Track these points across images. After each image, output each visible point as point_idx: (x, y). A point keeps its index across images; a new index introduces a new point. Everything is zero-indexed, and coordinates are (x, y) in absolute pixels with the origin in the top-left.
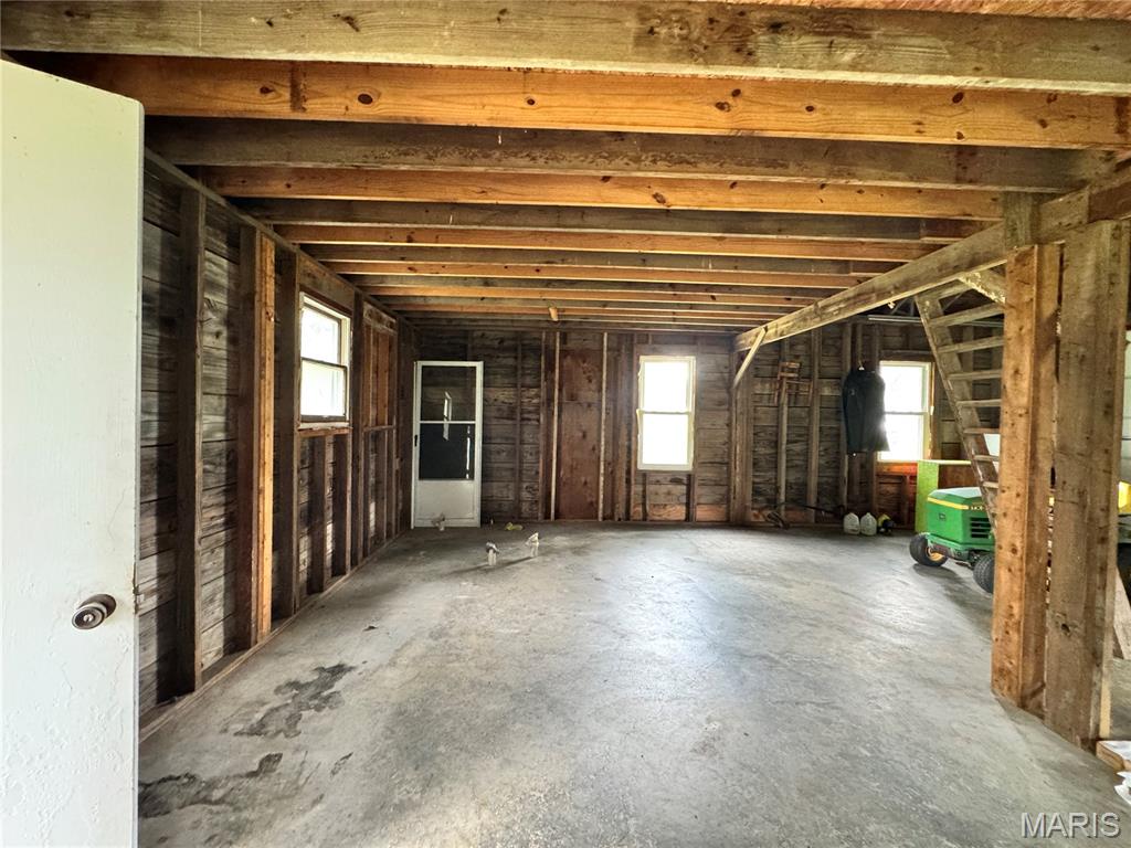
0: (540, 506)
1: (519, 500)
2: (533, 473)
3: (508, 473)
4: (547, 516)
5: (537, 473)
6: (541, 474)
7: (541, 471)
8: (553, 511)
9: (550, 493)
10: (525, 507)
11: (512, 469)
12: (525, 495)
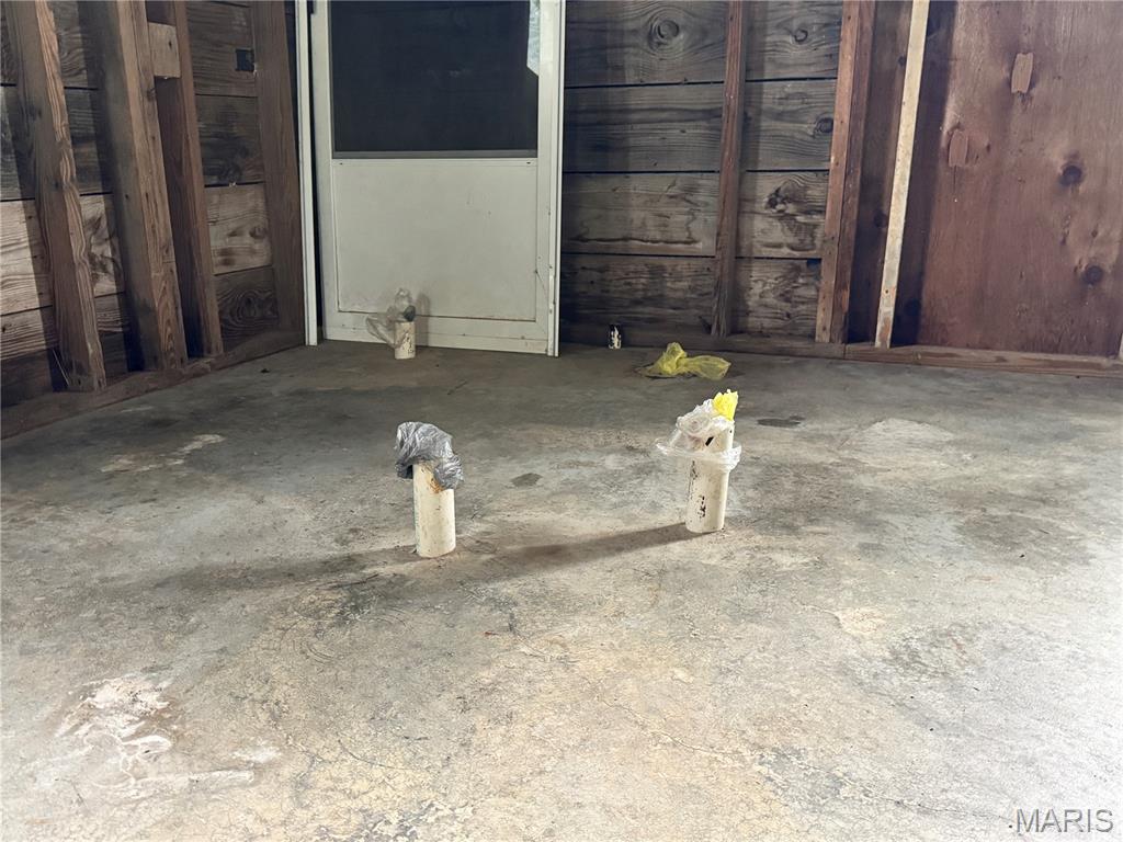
0: (828, 279)
1: (738, 255)
2: (809, 127)
3: (694, 132)
4: (857, 327)
5: (826, 126)
6: (841, 132)
7: (842, 113)
8: (887, 307)
9: (882, 220)
10: (761, 286)
11: (712, 114)
12: (766, 231)
